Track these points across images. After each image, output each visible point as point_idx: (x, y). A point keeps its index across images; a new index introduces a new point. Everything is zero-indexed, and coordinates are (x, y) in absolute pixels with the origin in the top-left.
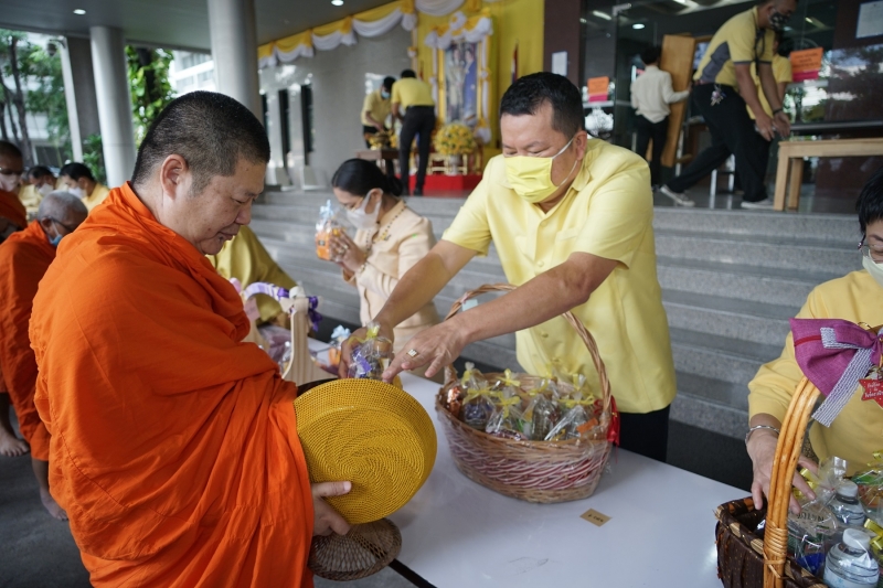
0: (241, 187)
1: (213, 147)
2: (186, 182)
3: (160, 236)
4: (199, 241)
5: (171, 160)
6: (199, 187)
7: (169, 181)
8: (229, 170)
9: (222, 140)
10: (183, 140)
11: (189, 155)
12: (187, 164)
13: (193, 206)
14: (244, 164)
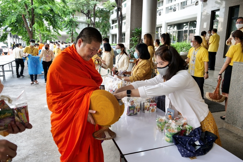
0: (92, 47)
1: (87, 38)
2: (82, 44)
3: (75, 54)
4: (84, 57)
5: (80, 40)
6: (84, 46)
7: (79, 44)
8: (90, 43)
9: (89, 37)
10: (83, 36)
11: (83, 39)
12: (83, 41)
13: (82, 50)
14: (93, 42)
